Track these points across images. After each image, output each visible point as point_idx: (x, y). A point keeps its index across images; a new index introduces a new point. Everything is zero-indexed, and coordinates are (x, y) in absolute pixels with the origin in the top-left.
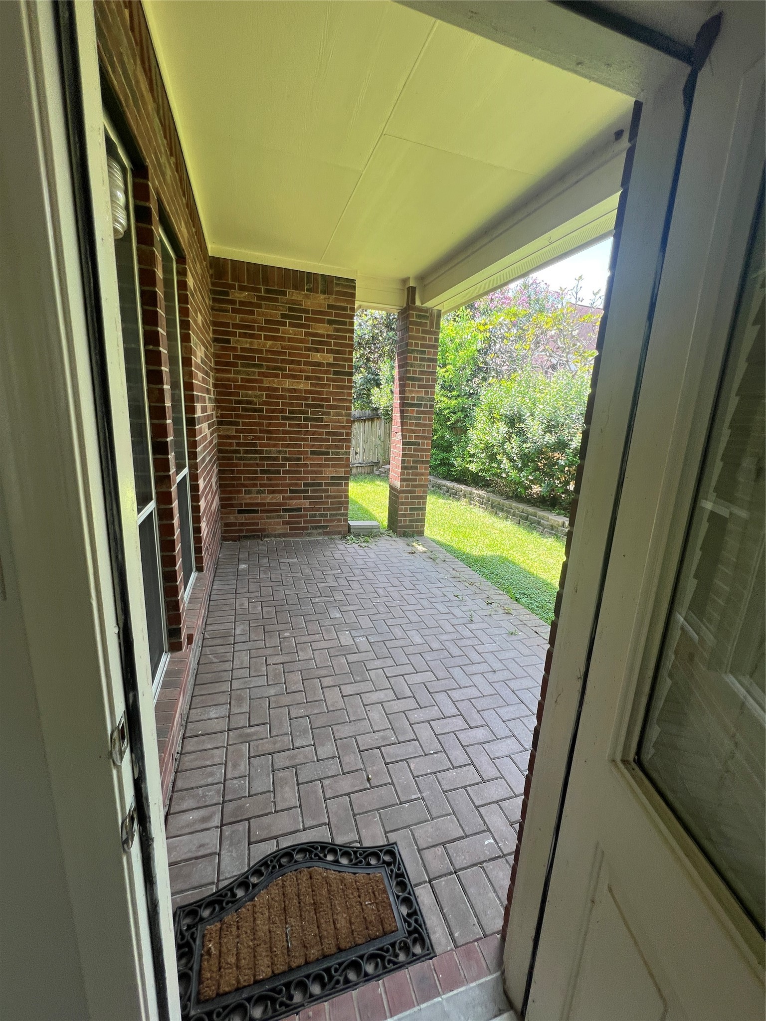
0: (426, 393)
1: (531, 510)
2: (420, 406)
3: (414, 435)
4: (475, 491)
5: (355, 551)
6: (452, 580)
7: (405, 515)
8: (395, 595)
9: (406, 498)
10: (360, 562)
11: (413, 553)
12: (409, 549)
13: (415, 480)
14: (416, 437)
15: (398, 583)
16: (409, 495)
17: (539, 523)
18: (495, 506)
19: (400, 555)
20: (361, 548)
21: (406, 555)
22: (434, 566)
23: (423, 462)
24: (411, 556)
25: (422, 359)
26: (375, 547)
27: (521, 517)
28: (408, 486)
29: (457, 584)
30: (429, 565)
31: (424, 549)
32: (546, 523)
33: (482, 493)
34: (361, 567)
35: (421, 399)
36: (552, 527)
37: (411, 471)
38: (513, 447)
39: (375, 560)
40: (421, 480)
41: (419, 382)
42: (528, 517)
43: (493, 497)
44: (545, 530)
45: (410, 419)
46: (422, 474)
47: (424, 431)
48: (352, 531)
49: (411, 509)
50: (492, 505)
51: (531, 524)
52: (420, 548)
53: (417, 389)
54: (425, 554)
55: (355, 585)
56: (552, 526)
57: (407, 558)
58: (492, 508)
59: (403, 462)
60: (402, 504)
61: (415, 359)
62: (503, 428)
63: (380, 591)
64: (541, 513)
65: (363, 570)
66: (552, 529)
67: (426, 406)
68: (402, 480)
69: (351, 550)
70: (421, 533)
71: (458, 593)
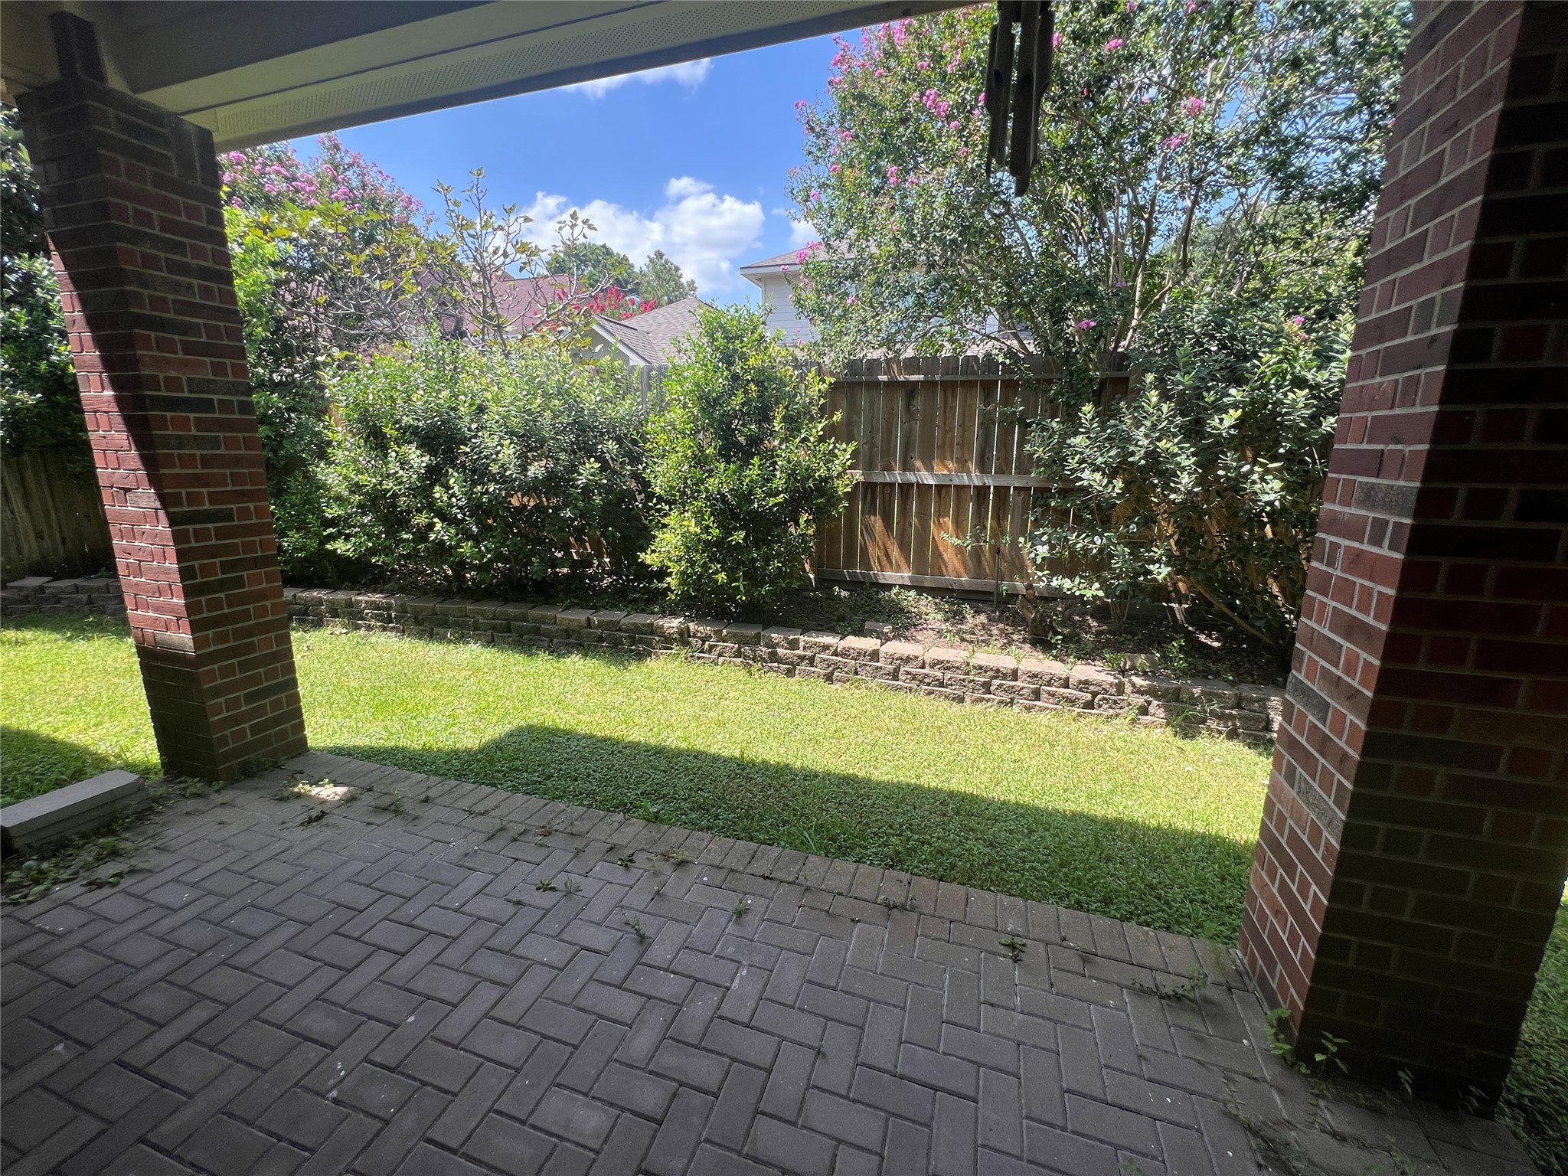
0: (219, 369)
1: (511, 610)
2: (207, 406)
3: (204, 490)
4: (360, 598)
5: (83, 917)
6: (491, 846)
7: (234, 720)
8: (381, 1001)
9: (226, 672)
10: (140, 950)
11: (318, 818)
12: (292, 812)
13: (245, 615)
14: (214, 498)
15: (357, 951)
16: (235, 661)
17: (537, 631)
18: (424, 620)
19: (278, 846)
20: (106, 891)
21: (301, 834)
22: (410, 827)
23: (256, 563)
24: (318, 834)
25: (174, 267)
26: (165, 859)
27: (494, 628)
28: (222, 638)
29: (515, 850)
30: (391, 830)
31: (341, 790)
32: (553, 628)
33: (377, 597)
34: (160, 968)
35: (207, 386)
36: (567, 633)
37: (222, 595)
38: (453, 491)
39: (197, 908)
40: (263, 611)
41: (185, 334)
42: (509, 625)
43: (410, 602)
44: (555, 641)
45: (180, 446)
46: (263, 596)
47: (236, 479)
48: (18, 844)
49: (250, 698)
50: (416, 618)
51: (521, 636)
52: (329, 792)
53: (180, 355)
54: (357, 804)
55: (191, 1067)
56: (566, 631)
57: (314, 842)
58: (418, 623)
59: (185, 573)
60: (217, 692)
61: (150, 261)
62: (418, 458)
63: (318, 1023)
64: (536, 613)
65: (180, 977)
66: (568, 637)
67: (225, 406)
68: (195, 628)
69: (61, 921)
70: (300, 746)
71: (541, 874)
